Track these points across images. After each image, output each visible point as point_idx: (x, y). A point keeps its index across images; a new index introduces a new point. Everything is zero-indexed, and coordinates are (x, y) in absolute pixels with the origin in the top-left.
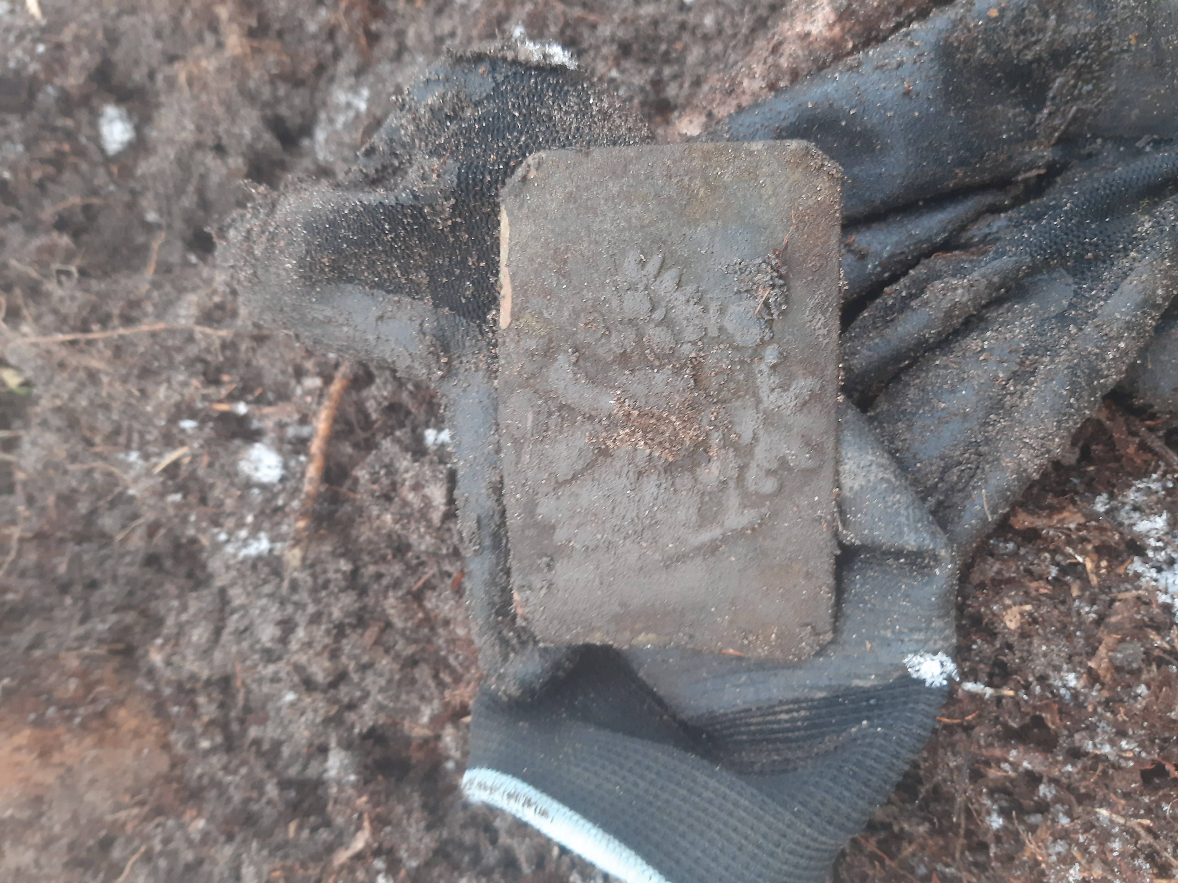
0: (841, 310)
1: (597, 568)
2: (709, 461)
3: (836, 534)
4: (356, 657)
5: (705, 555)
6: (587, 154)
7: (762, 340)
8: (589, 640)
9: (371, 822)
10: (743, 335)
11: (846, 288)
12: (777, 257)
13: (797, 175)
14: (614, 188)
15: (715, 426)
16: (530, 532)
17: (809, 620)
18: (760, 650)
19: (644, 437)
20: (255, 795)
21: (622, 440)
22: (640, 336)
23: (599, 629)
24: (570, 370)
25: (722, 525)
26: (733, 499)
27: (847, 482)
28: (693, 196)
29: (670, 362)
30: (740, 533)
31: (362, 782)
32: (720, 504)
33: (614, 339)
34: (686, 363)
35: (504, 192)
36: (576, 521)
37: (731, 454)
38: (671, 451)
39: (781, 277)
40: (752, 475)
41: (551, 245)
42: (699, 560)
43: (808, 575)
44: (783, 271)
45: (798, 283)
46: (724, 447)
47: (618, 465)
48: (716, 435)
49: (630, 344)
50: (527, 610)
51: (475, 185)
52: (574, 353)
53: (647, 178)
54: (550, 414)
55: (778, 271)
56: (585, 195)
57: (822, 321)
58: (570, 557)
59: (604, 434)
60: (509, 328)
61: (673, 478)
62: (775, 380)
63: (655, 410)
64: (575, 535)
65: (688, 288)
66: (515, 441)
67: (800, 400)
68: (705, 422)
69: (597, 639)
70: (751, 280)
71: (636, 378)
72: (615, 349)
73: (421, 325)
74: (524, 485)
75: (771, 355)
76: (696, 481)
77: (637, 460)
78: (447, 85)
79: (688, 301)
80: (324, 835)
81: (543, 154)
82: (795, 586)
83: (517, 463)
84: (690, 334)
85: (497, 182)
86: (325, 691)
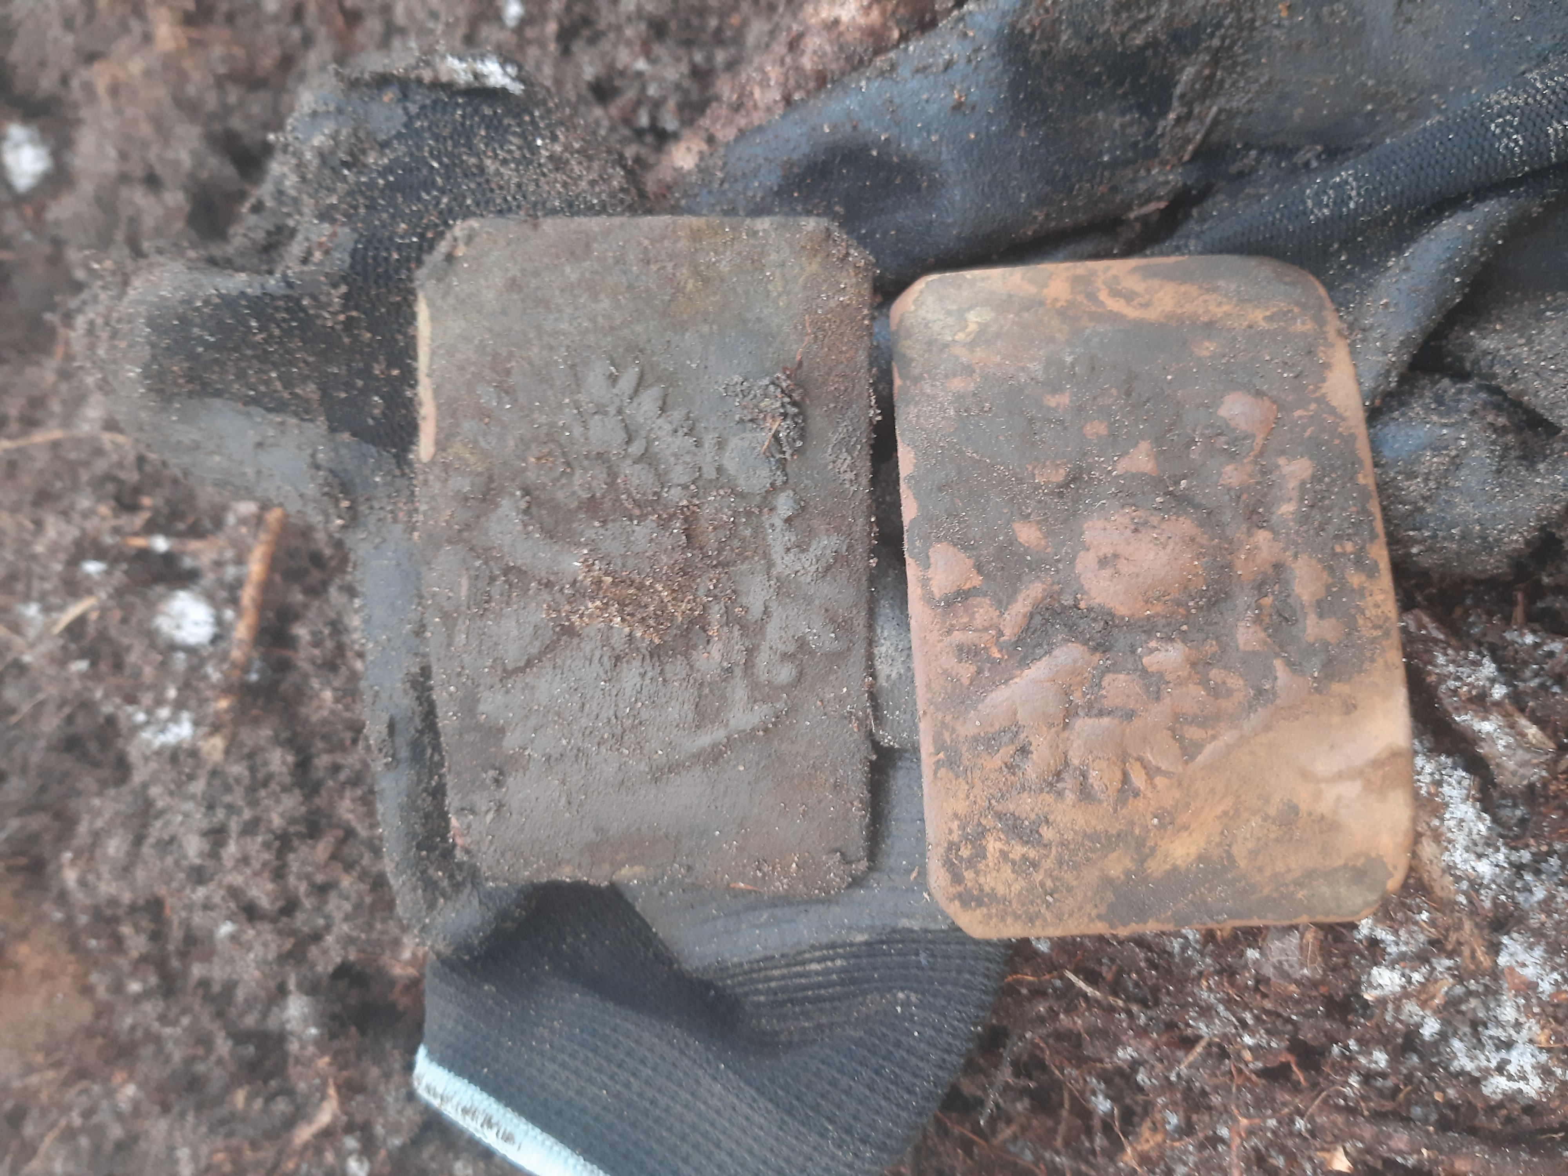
0: (872, 447)
1: (564, 783)
2: (708, 642)
3: (870, 735)
4: (308, 877)
5: (705, 764)
6: (536, 226)
7: (772, 484)
8: (554, 876)
9: (339, 1088)
10: (748, 478)
11: (879, 418)
12: (788, 377)
13: (814, 267)
14: (571, 273)
15: (715, 597)
16: (469, 737)
17: (838, 844)
18: (778, 884)
19: (620, 612)
20: (200, 1051)
21: (590, 616)
22: (613, 475)
23: (568, 862)
24: (517, 520)
25: (727, 725)
26: (739, 691)
27: (883, 668)
28: (679, 289)
29: (654, 511)
30: (750, 736)
31: (326, 1037)
32: (723, 698)
33: (578, 478)
34: (675, 514)
35: (421, 274)
36: (533, 722)
37: (736, 633)
38: (657, 631)
39: (794, 404)
40: (763, 659)
41: (489, 349)
42: (698, 770)
43: (836, 787)
44: (796, 396)
45: (817, 412)
46: (727, 624)
47: (587, 647)
48: (717, 608)
49: (600, 487)
50: (469, 840)
51: (377, 264)
52: (523, 496)
53: (617, 262)
54: (493, 579)
55: (790, 397)
56: (534, 283)
57: (848, 462)
58: (525, 769)
59: (567, 608)
60: (433, 462)
61: (662, 664)
62: (791, 537)
63: (635, 576)
64: (532, 741)
65: (675, 413)
66: (446, 616)
67: (823, 563)
68: (701, 592)
69: (566, 875)
70: (757, 406)
71: (609, 533)
72: (580, 493)
73: (313, 456)
74: (459, 675)
75: (784, 505)
76: (692, 667)
77: (613, 641)
78: (341, 118)
79: (676, 431)
80: (281, 1106)
81: (474, 223)
82: (820, 802)
83: (449, 645)
84: (679, 474)
85: (408, 260)
86: (274, 920)
